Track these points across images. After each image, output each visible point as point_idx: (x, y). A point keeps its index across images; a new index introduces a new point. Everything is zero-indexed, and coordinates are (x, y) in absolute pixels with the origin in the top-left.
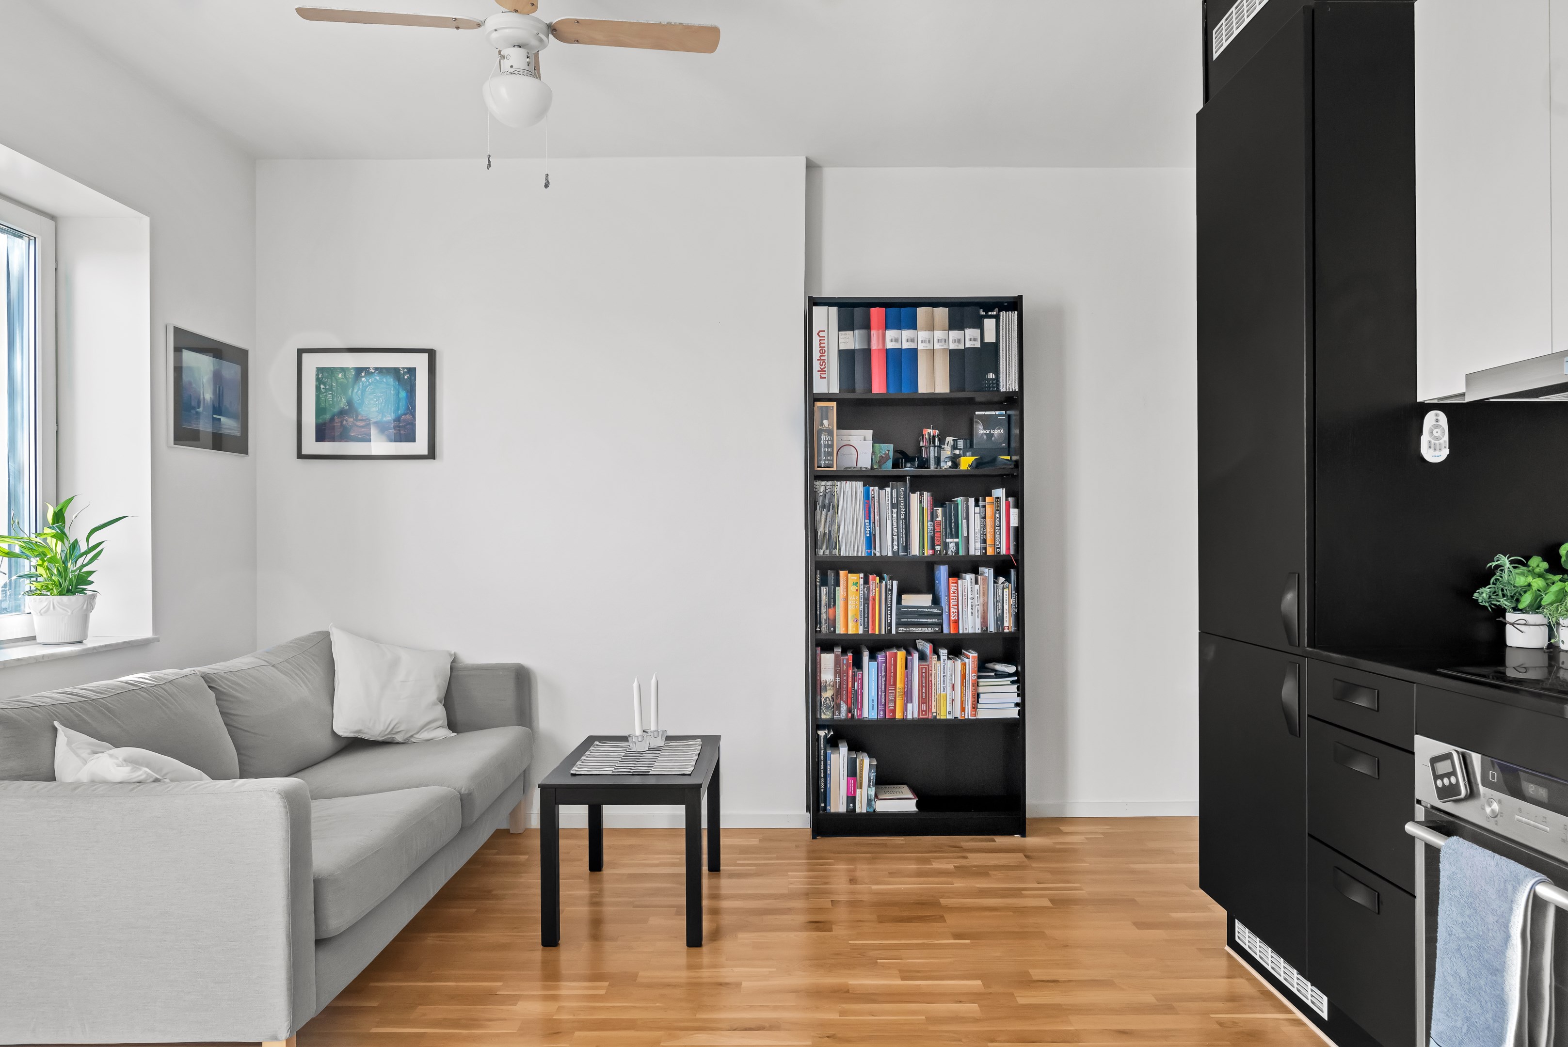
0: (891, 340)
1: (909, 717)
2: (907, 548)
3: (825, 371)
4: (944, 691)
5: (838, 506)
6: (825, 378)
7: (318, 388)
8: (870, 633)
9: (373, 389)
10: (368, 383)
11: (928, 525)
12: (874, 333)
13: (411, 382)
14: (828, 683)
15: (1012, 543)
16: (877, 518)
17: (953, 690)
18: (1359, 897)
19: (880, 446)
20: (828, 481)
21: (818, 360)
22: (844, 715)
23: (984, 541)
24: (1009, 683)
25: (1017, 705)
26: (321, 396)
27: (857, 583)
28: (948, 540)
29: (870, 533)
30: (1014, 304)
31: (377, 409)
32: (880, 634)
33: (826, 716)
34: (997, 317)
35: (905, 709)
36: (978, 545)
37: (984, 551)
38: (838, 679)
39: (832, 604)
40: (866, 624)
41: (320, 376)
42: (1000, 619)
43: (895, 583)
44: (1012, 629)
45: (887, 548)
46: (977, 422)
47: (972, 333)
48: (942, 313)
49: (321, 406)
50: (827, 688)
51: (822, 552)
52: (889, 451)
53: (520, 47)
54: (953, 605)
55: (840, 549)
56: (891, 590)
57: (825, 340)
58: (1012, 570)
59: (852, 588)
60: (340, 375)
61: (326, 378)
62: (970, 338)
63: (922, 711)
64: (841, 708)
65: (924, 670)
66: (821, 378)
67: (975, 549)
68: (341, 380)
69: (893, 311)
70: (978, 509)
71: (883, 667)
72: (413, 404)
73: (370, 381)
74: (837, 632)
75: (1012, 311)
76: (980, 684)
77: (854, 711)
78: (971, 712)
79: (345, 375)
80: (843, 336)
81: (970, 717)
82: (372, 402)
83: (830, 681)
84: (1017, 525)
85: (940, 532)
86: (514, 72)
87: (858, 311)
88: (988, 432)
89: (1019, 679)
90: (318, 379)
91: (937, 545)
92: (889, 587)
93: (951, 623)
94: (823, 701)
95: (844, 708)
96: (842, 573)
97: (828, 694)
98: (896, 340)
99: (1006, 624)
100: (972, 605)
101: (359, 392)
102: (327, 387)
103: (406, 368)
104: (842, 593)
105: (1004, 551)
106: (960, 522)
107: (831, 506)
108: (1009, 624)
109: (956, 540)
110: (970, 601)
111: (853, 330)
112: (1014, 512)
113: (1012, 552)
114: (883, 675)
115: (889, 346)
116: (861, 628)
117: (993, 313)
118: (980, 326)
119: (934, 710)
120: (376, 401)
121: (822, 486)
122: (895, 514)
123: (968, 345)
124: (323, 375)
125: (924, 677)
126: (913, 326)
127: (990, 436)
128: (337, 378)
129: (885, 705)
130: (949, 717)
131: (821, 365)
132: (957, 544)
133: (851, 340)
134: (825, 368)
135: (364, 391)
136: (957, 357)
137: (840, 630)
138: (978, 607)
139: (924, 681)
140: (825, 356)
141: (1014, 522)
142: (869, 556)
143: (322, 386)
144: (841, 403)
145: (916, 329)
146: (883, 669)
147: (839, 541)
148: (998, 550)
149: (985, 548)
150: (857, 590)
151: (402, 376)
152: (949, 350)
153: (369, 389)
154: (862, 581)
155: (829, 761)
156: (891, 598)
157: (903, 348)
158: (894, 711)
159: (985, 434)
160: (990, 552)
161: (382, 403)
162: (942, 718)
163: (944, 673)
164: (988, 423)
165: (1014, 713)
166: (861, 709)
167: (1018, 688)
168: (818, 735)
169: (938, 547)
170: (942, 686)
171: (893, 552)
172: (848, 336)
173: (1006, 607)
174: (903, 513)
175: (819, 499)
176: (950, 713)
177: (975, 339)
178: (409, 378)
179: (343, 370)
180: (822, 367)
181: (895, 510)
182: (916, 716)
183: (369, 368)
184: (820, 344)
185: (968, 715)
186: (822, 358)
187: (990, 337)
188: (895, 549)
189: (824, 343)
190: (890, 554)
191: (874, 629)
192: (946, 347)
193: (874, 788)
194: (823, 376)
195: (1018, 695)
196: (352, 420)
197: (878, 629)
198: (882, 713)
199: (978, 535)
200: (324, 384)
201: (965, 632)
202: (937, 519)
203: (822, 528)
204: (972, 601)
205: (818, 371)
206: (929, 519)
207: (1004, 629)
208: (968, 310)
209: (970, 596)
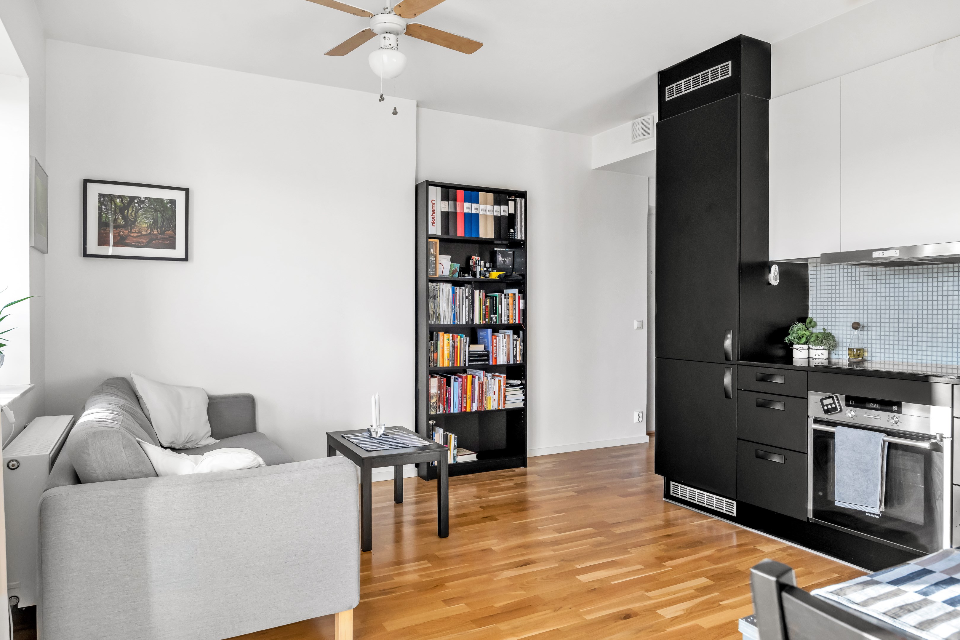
0: (467, 208)
1: (473, 410)
2: (472, 320)
3: (435, 222)
4: (490, 395)
5: (439, 296)
6: (435, 226)
7: (100, 209)
8: (455, 366)
9: (143, 212)
10: (140, 207)
11: (483, 308)
12: (458, 204)
13: (172, 209)
14: (434, 394)
15: (521, 317)
16: (458, 304)
17: (495, 394)
18: (776, 459)
19: (453, 265)
20: (434, 283)
21: (431, 216)
22: (442, 412)
23: (508, 316)
24: (519, 389)
25: (523, 400)
26: (102, 214)
27: (449, 339)
28: (492, 316)
29: (455, 312)
30: (523, 195)
31: (147, 226)
32: (460, 367)
33: (432, 412)
34: (515, 201)
35: (471, 406)
36: (506, 318)
37: (508, 322)
38: (439, 392)
39: (436, 350)
40: (453, 361)
41: (102, 200)
42: (515, 356)
43: (468, 338)
44: (521, 362)
45: (462, 320)
46: (498, 254)
47: (504, 208)
48: (491, 196)
49: (102, 221)
50: (434, 397)
51: (432, 322)
52: (457, 267)
53: (390, 33)
54: (495, 350)
55: (440, 320)
56: (466, 343)
57: (435, 205)
58: (521, 331)
59: (446, 342)
60: (118, 201)
61: (106, 201)
62: (502, 211)
63: (480, 406)
64: (441, 408)
65: (480, 385)
66: (433, 226)
67: (504, 321)
68: (119, 204)
69: (468, 192)
70: (506, 300)
71: (461, 384)
72: (174, 224)
73: (142, 206)
74: (438, 366)
75: (522, 198)
76: (506, 390)
77: (446, 409)
78: (503, 406)
79: (122, 201)
80: (443, 204)
81: (503, 408)
82: (143, 220)
83: (435, 393)
84: (523, 308)
85: (488, 311)
86: (392, 48)
87: (451, 191)
88: (504, 259)
89: (524, 387)
90: (99, 202)
91: (487, 318)
92: (465, 341)
93: (494, 359)
94: (431, 404)
95: (442, 407)
96: (441, 334)
97: (434, 400)
98: (469, 208)
99: (518, 359)
100: (503, 350)
101: (133, 213)
102: (108, 208)
103: (169, 200)
104: (441, 345)
105: (517, 322)
106: (498, 306)
107: (436, 297)
108: (519, 360)
109: (496, 316)
110: (502, 347)
111: (448, 200)
112: (522, 301)
113: (521, 322)
114: (461, 388)
115: (466, 211)
116: (451, 363)
117: (512, 199)
118: (508, 205)
119: (485, 406)
120: (146, 220)
121: (432, 285)
122: (467, 302)
123: (503, 214)
124: (104, 199)
125: (480, 388)
126: (477, 202)
127: (505, 261)
128: (115, 202)
129: (462, 404)
130: (492, 409)
131: (433, 219)
132: (496, 317)
133: (446, 206)
134: (435, 220)
135: (137, 212)
136: (497, 220)
137: (440, 365)
138: (506, 350)
139: (480, 391)
140: (435, 214)
141: (522, 307)
142: (454, 325)
143: (103, 207)
144: (441, 240)
145: (479, 204)
146: (461, 385)
147: (440, 316)
148: (515, 321)
149: (509, 320)
150: (449, 343)
151: (166, 205)
152: (494, 216)
153: (140, 212)
154: (451, 338)
155: (434, 437)
156: (466, 347)
157: (473, 213)
158: (466, 408)
159: (502, 260)
160: (511, 322)
161: (151, 222)
162: (489, 409)
163: (490, 386)
164: (504, 255)
165: (521, 405)
166: (450, 408)
167: (523, 392)
168: (429, 423)
169: (487, 319)
170: (489, 392)
171: (466, 322)
172: (446, 204)
173: (518, 350)
174: (471, 301)
175: (430, 293)
176: (493, 406)
177: (506, 211)
178: (171, 206)
179: (120, 197)
180: (434, 220)
181: (467, 300)
182: (476, 409)
183: (141, 197)
184: (433, 207)
185: (501, 407)
186: (433, 215)
187: (512, 211)
188: (467, 321)
189: (435, 207)
190: (464, 323)
191: (457, 364)
192: (492, 214)
193: (456, 450)
194: (434, 225)
195: (524, 395)
196: (127, 232)
197: (460, 364)
198: (460, 409)
199: (506, 313)
200: (105, 205)
201: (500, 364)
202: (487, 305)
203: (431, 310)
204: (503, 347)
205: (431, 222)
206: (483, 304)
207: (517, 362)
208: (503, 196)
209: (502, 345)
